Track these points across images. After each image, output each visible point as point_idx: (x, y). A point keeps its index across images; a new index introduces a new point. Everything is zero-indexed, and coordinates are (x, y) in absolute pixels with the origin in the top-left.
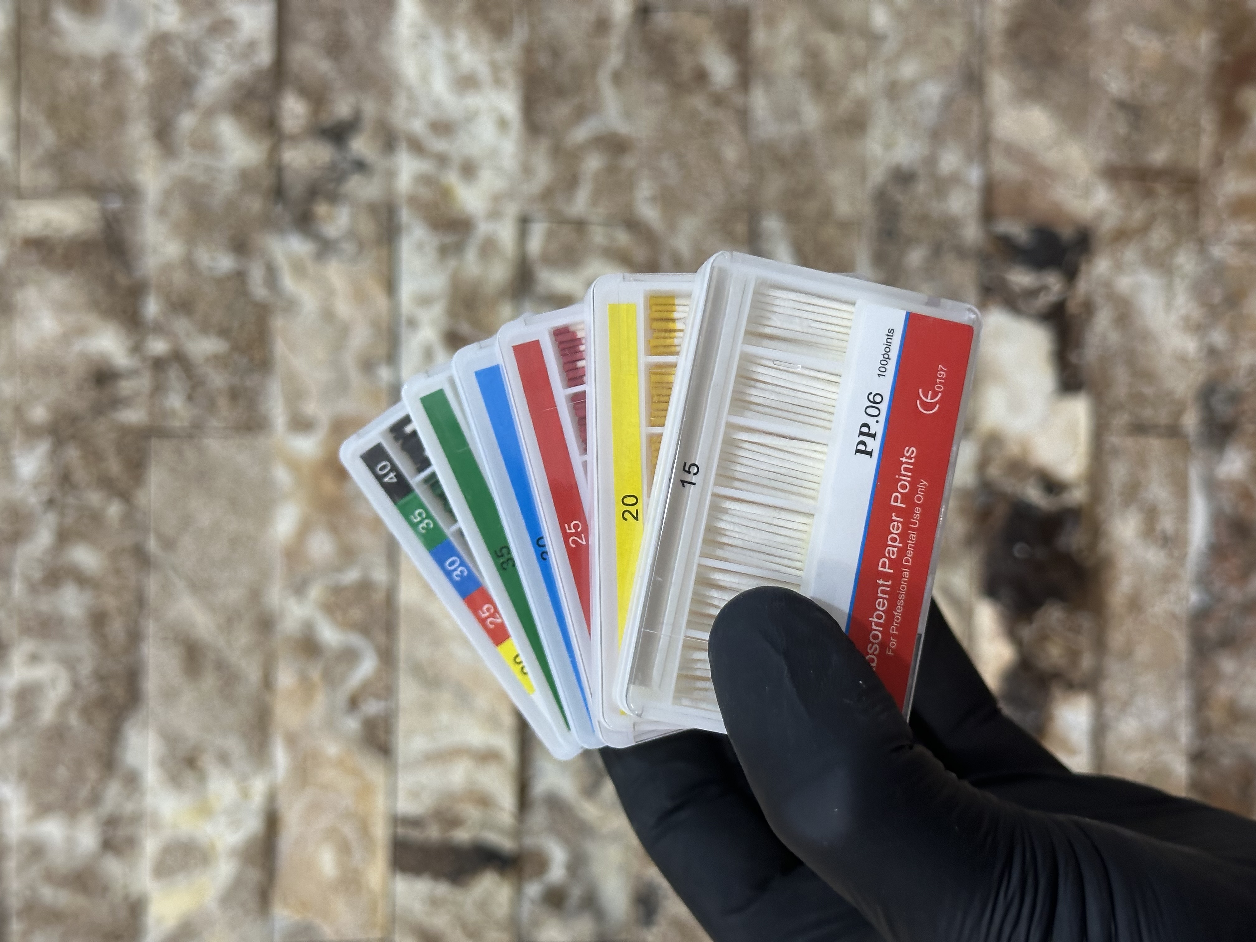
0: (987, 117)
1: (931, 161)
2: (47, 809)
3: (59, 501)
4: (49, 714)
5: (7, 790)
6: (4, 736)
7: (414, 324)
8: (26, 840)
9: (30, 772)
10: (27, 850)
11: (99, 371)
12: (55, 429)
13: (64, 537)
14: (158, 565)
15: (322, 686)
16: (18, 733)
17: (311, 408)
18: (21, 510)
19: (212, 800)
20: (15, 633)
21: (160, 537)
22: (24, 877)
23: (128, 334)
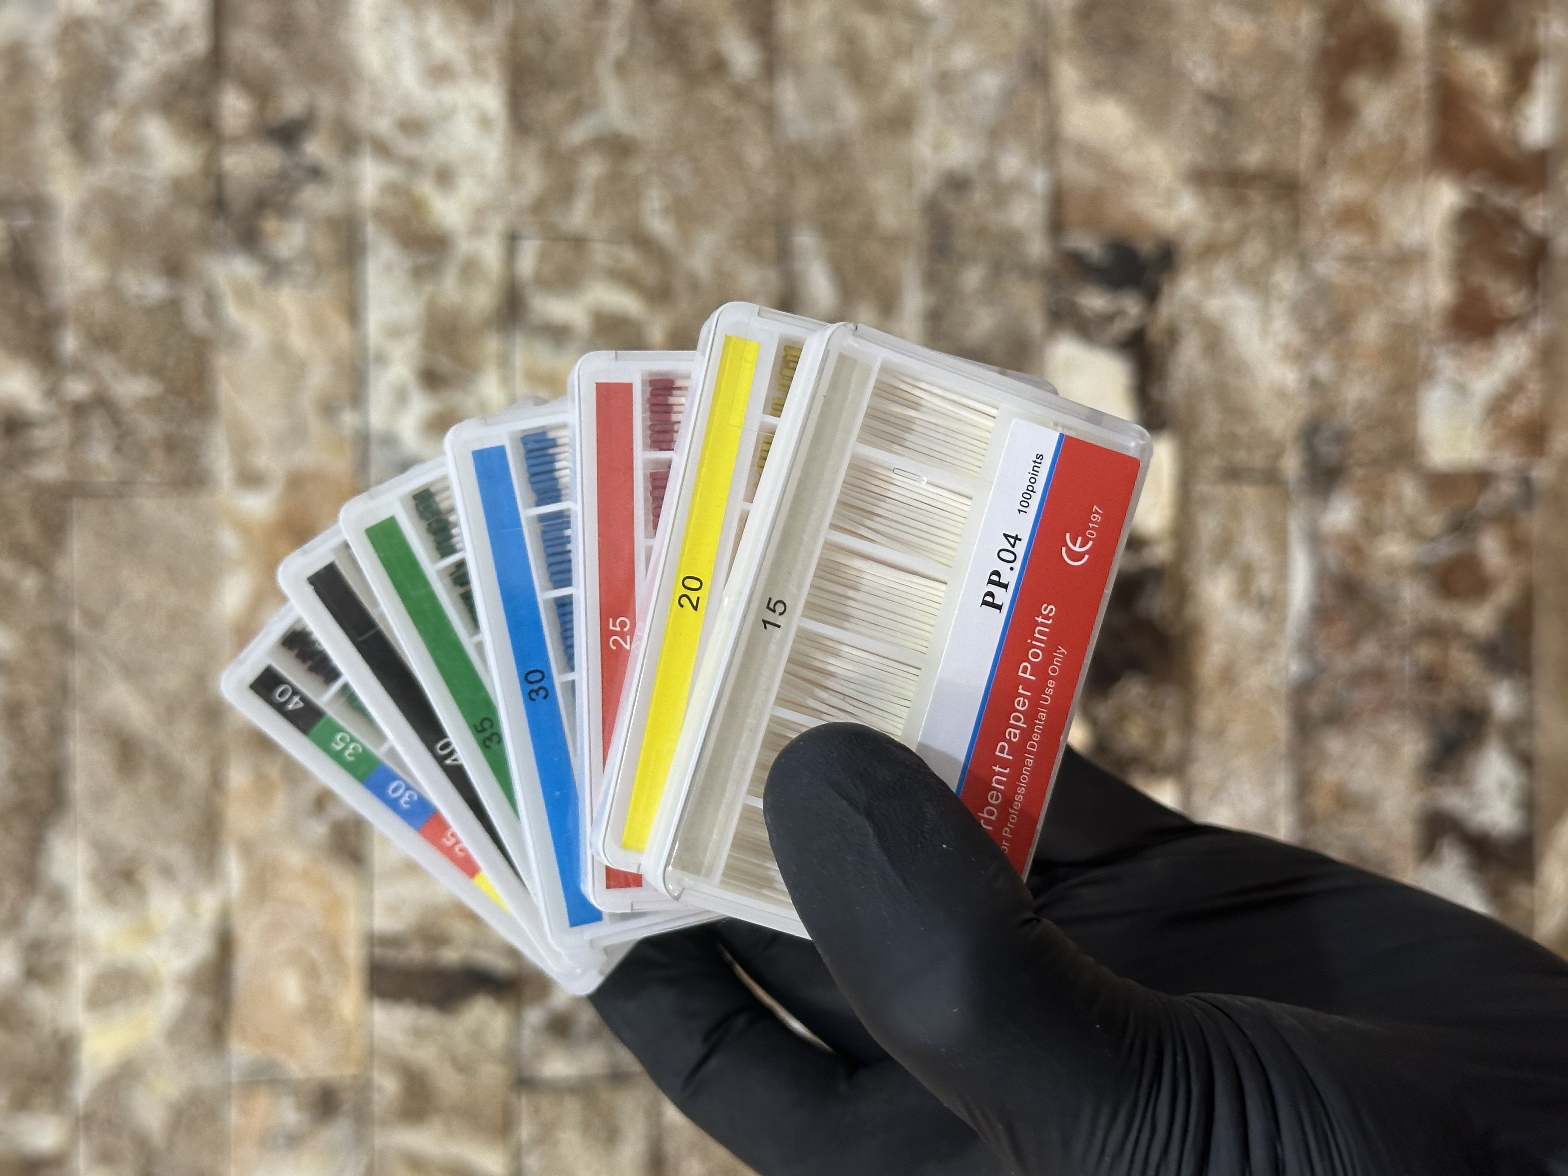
0: (1053, 112)
1: (988, 166)
7: (385, 360)
11: (8, 420)
14: (85, 646)
15: (282, 786)
17: (262, 461)
19: (155, 920)
21: (86, 614)
23: (43, 375)
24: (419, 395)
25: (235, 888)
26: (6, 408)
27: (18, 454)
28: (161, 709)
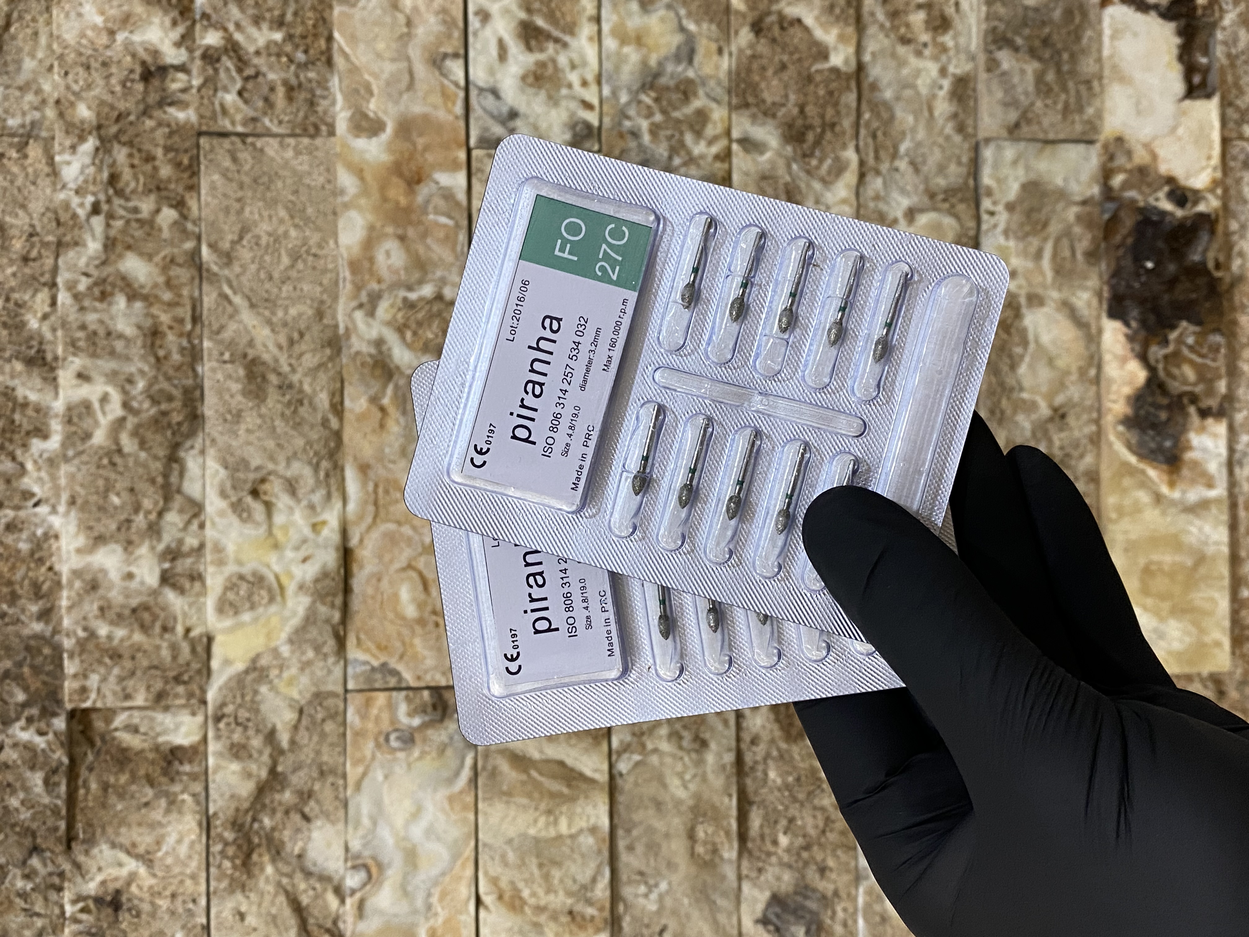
2: (99, 540)
3: (105, 207)
4: (99, 437)
5: (56, 522)
6: (52, 463)
7: (485, 16)
8: (76, 574)
9: (79, 501)
10: (78, 584)
11: (143, 63)
12: (99, 127)
13: (110, 244)
14: (214, 278)
15: (393, 411)
16: (67, 460)
17: (373, 106)
18: (64, 217)
19: (278, 534)
20: (60, 351)
21: (212, 246)
22: (76, 614)
23: (174, 23)
24: (515, 48)
25: (352, 507)
26: (142, 54)
27: (153, 98)
28: (282, 339)
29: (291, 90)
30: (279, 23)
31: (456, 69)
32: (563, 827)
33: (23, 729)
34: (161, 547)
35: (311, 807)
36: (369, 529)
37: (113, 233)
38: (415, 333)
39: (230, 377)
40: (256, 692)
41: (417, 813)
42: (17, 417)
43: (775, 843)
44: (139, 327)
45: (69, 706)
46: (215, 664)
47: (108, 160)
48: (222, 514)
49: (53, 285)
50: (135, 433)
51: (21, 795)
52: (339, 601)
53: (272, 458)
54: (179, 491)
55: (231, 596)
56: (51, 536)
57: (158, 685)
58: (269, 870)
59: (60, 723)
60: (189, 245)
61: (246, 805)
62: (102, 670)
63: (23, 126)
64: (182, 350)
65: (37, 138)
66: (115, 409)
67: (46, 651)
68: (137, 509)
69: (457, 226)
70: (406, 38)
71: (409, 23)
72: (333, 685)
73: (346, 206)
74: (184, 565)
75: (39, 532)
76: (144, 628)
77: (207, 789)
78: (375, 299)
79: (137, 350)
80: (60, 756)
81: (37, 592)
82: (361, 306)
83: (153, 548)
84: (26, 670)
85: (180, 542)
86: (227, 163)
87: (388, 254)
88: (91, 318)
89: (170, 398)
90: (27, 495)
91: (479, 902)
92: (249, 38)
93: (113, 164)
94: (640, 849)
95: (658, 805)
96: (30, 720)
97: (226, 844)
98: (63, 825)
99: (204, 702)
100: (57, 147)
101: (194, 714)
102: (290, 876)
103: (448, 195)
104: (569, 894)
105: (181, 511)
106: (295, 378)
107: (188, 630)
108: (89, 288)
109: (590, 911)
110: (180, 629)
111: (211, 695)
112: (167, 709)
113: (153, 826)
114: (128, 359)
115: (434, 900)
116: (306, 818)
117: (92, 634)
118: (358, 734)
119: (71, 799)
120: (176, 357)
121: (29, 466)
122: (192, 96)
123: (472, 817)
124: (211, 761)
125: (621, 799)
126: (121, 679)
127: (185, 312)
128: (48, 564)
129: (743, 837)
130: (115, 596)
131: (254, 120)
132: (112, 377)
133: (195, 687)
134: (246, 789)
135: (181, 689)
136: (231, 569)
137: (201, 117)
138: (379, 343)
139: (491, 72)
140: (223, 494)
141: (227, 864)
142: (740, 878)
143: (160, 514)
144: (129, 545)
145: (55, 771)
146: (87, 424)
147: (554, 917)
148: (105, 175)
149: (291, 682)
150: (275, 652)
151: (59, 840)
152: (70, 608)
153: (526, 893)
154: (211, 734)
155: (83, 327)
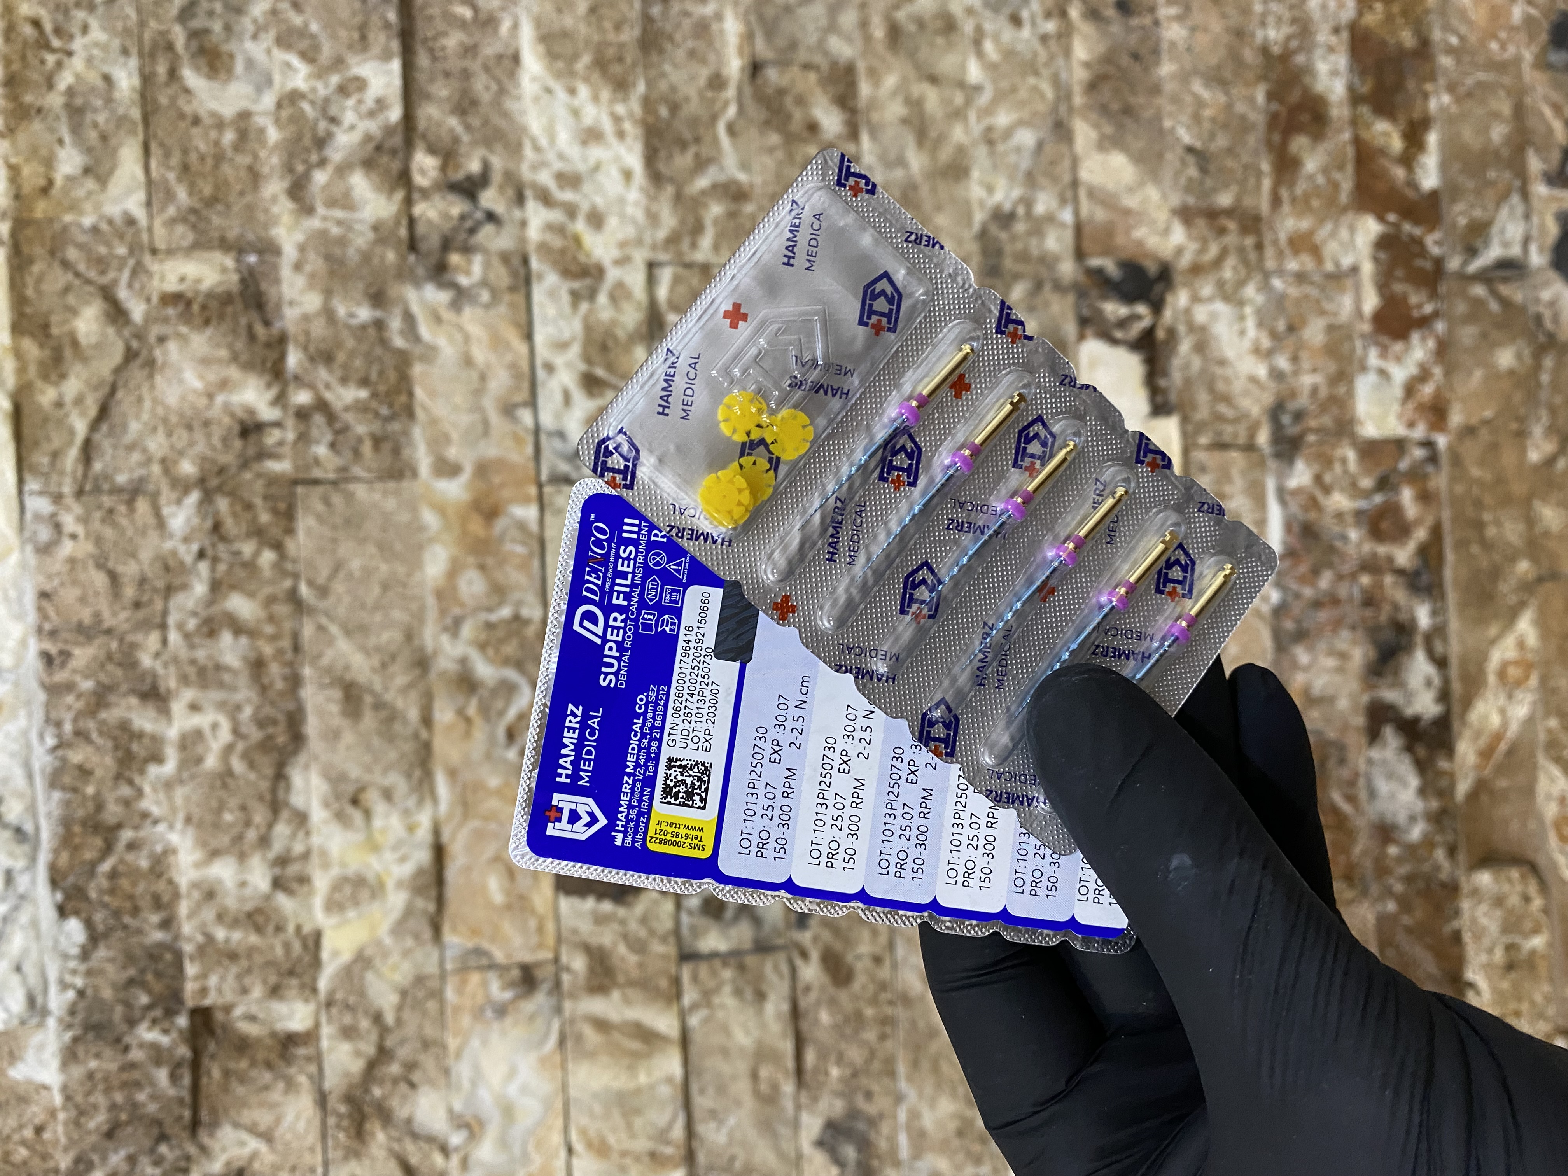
0: (1075, 163)
2: (214, 854)
3: (210, 552)
4: (211, 762)
5: (174, 838)
6: (168, 785)
7: (550, 368)
8: (195, 885)
9: (196, 819)
10: (196, 895)
11: (242, 423)
12: (201, 482)
13: (216, 587)
14: (311, 611)
15: (478, 721)
16: (181, 782)
17: (452, 453)
18: (171, 563)
19: (378, 837)
20: (172, 684)
21: (311, 583)
22: (195, 922)
23: (269, 386)
24: (579, 397)
25: (443, 807)
26: (240, 413)
27: (251, 451)
28: (376, 661)
29: (377, 442)
30: (364, 382)
31: (526, 416)
32: (643, 1079)
33: (150, 1029)
34: (271, 855)
35: (416, 1077)
36: (461, 825)
37: (218, 575)
38: (497, 651)
39: (329, 700)
40: (362, 978)
41: (512, 1073)
42: (135, 747)
43: (827, 1074)
44: (245, 659)
45: (190, 1003)
46: (325, 955)
47: (210, 510)
48: (325, 822)
49: (163, 627)
50: (246, 756)
51: (148, 1090)
52: (433, 893)
53: (369, 769)
54: (287, 804)
55: (337, 896)
56: (169, 851)
57: (273, 979)
58: (381, 1136)
59: (182, 1021)
60: (288, 583)
61: (357, 1079)
62: (221, 970)
63: (131, 481)
64: (285, 678)
65: (144, 493)
66: (225, 735)
67: (168, 957)
68: (248, 823)
69: (531, 555)
70: (479, 392)
71: (483, 378)
72: (431, 967)
73: (432, 540)
74: (293, 870)
75: (159, 848)
76: (259, 929)
77: (321, 1069)
78: (457, 623)
79: (243, 680)
80: (184, 1051)
81: (157, 903)
82: (446, 629)
83: (264, 858)
84: (150, 977)
85: (288, 850)
86: (320, 507)
87: (470, 583)
88: (201, 654)
89: (274, 722)
90: (145, 815)
91: (570, 1150)
92: (339, 397)
93: (217, 513)
94: (711, 1091)
95: (725, 1052)
96: (154, 1022)
97: (340, 1116)
98: (187, 1114)
99: (314, 990)
100: (163, 500)
101: (307, 1000)
102: (399, 1140)
103: (522, 526)
104: (650, 1138)
105: (289, 822)
106: (389, 697)
107: (298, 928)
108: (199, 627)
109: (669, 1150)
110: (291, 928)
111: (323, 984)
112: (281, 998)
113: (272, 1106)
114: (233, 689)
115: (531, 1148)
116: (412, 1085)
117: (210, 939)
118: (457, 1009)
119: (195, 1088)
120: (280, 685)
121: (147, 789)
122: (286, 450)
123: (559, 1074)
124: (325, 1044)
125: (694, 1050)
126: (239, 977)
127: (286, 643)
128: (166, 876)
129: (799, 1071)
130: (231, 903)
131: (344, 469)
132: (221, 706)
133: (307, 979)
134: (357, 1066)
135: (294, 982)
136: (335, 871)
137: (297, 468)
138: (464, 661)
139: (558, 416)
140: (326, 805)
141: (342, 1136)
142: (798, 1107)
143: (270, 826)
144: (242, 857)
145: (178, 1065)
146: (200, 749)
147: (637, 1159)
148: (209, 524)
149: (395, 968)
150: (379, 943)
151: (184, 1128)
152: (190, 916)
153: (612, 1140)
154: (323, 1019)
155: (193, 662)
